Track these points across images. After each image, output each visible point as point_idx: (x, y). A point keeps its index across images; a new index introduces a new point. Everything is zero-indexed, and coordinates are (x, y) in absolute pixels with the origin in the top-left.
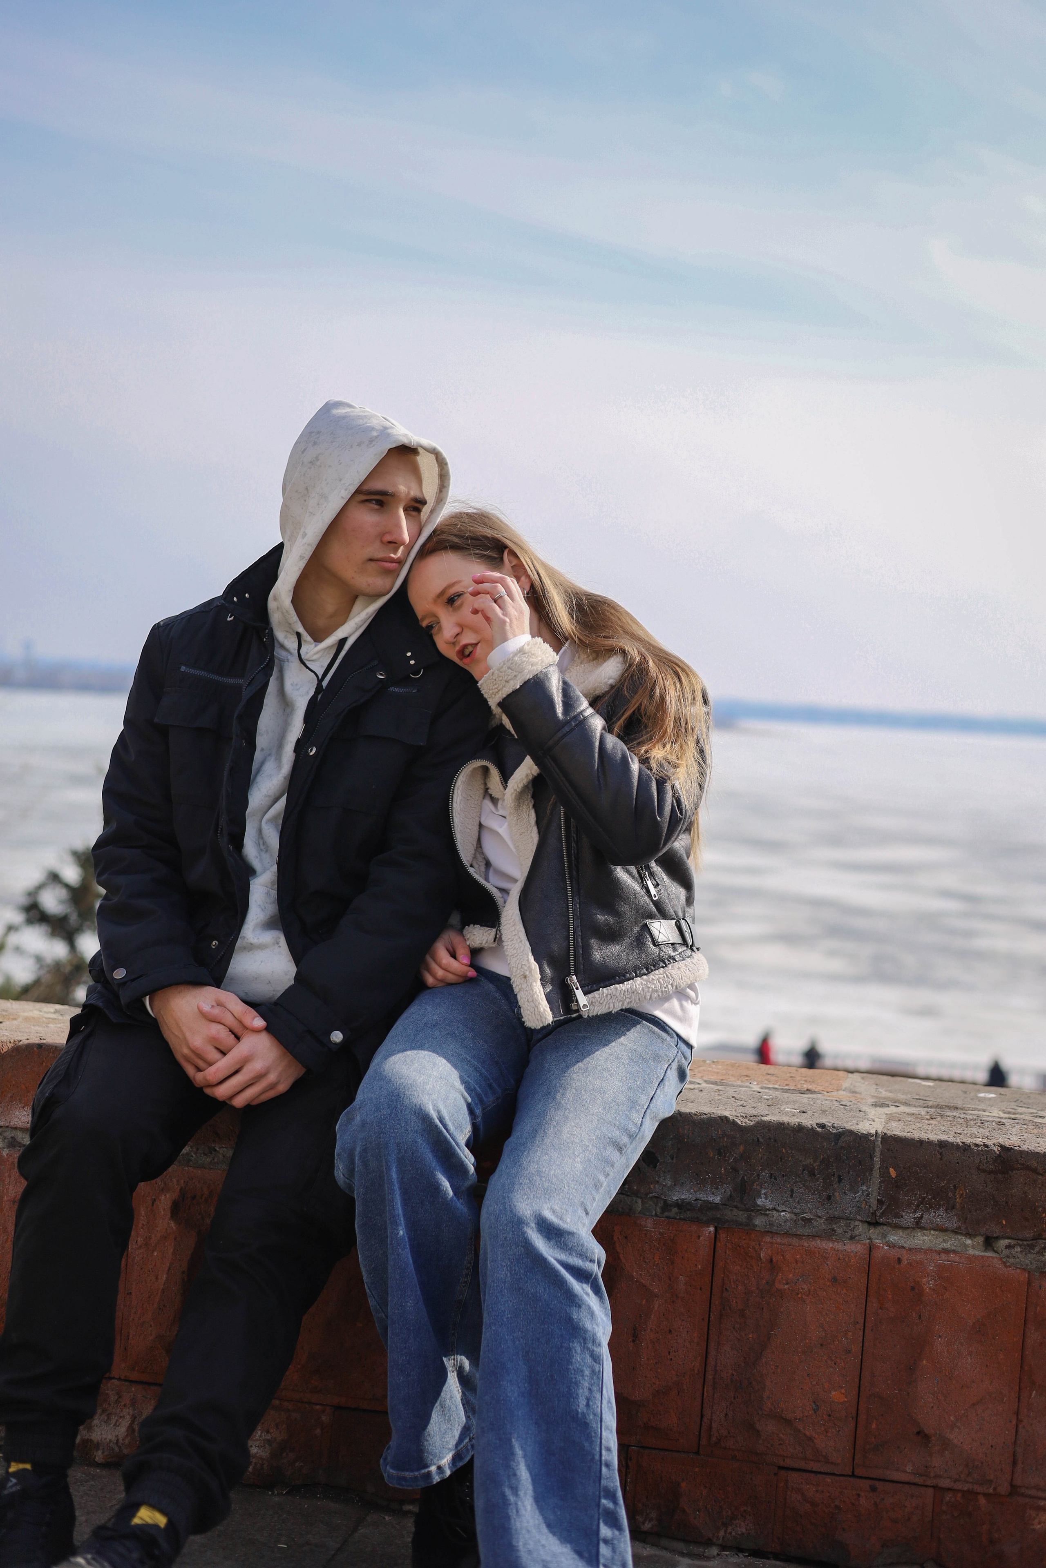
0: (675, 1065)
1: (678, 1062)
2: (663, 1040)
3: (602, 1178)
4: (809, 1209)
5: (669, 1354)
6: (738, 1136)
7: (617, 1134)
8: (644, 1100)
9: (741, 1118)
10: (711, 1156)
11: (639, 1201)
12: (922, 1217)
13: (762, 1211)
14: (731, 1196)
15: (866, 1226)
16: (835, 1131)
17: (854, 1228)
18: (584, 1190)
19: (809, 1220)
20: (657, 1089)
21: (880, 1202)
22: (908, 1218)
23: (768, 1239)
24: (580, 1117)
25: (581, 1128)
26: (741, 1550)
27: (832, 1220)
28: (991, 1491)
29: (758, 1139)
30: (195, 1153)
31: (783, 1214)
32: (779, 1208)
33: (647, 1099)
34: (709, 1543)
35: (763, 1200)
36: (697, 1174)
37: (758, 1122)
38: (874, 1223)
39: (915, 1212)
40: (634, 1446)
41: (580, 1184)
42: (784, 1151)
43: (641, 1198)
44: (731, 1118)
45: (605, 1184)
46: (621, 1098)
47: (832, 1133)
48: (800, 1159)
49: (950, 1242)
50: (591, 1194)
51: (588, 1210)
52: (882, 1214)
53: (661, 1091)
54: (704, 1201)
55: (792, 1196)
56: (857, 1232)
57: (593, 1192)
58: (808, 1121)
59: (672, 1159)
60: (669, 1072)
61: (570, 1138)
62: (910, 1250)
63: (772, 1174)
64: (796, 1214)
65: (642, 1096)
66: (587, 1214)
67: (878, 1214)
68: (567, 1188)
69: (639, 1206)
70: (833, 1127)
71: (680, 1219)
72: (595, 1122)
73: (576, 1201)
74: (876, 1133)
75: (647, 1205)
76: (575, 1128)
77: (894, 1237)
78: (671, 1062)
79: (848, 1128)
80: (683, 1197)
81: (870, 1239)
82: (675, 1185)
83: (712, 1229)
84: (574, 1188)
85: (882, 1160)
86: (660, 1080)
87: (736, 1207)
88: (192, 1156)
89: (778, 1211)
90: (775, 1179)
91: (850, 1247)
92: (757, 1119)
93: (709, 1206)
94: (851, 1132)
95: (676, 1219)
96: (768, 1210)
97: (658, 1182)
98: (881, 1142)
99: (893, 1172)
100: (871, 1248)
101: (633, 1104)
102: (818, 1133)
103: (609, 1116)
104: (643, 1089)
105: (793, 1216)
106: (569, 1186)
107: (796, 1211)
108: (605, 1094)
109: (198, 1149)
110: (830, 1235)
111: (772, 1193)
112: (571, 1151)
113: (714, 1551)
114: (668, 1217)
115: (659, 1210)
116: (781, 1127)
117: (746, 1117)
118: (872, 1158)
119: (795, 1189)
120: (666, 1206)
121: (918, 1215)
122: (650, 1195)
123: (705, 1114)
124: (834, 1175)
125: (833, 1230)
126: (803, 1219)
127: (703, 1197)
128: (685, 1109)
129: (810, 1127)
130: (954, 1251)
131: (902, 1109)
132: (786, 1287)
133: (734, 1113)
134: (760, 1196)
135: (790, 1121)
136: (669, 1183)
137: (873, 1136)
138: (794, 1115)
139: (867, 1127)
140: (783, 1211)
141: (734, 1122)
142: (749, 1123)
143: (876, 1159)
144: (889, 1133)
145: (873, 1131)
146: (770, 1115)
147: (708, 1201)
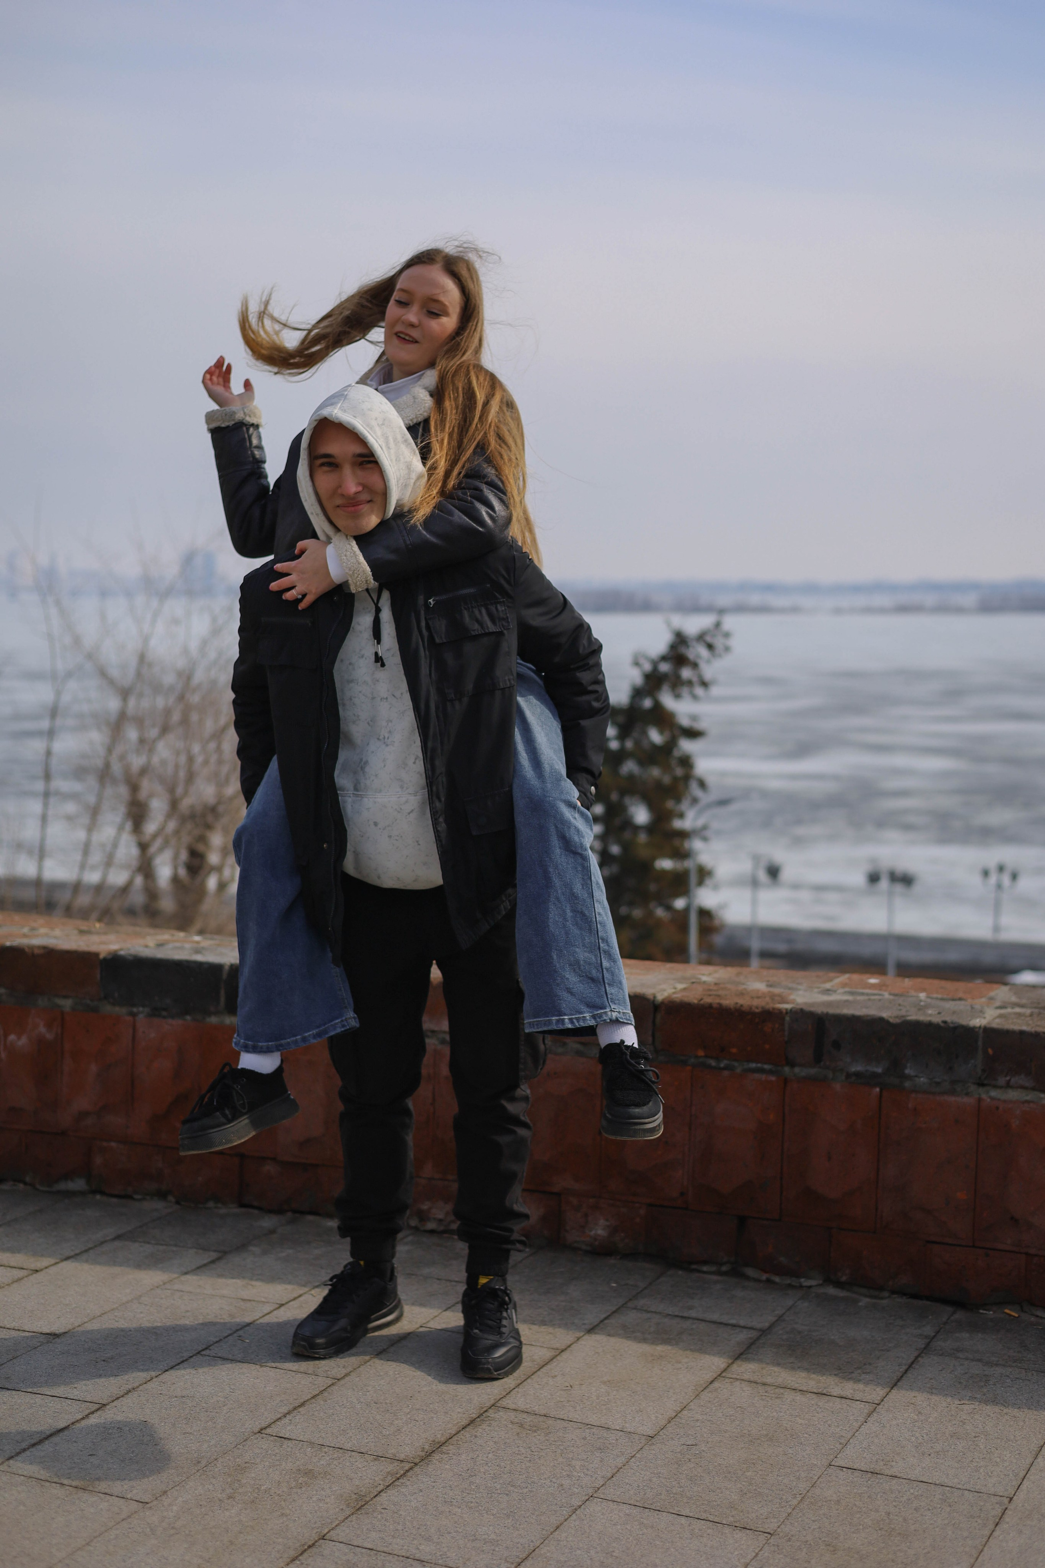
4: (939, 1075)
5: (854, 1169)
6: (891, 1029)
9: (894, 1018)
10: (875, 1042)
11: (831, 1072)
12: (1010, 1080)
13: (909, 1078)
14: (888, 1068)
15: (975, 1086)
16: (951, 1025)
17: (968, 1087)
19: (938, 1084)
21: (984, 1071)
22: (1002, 1081)
23: (914, 1095)
26: (905, 1294)
27: (954, 1082)
29: (904, 1031)
31: (922, 1079)
32: (919, 1075)
34: (881, 1289)
35: (909, 1070)
36: (867, 1054)
38: (981, 1084)
39: (1006, 1076)
40: (834, 1228)
42: (921, 1038)
43: (833, 1070)
44: (886, 1018)
48: (931, 1044)
49: (1029, 1096)
52: (986, 1079)
54: (872, 1072)
55: (927, 1067)
56: (970, 1090)
58: (936, 1020)
59: (850, 1045)
62: (1005, 1101)
63: (914, 1054)
64: (930, 1079)
67: (983, 1078)
69: (830, 1075)
70: (952, 1023)
71: (858, 1083)
74: (981, 1026)
75: (837, 1075)
77: (994, 1093)
79: (962, 1023)
80: (859, 1069)
81: (979, 1094)
82: (853, 1062)
83: (878, 1090)
85: (984, 1044)
87: (892, 1075)
89: (919, 1077)
90: (916, 1056)
91: (966, 1100)
92: (903, 1019)
93: (875, 1075)
94: (963, 1026)
95: (855, 1083)
96: (913, 1077)
97: (842, 1060)
98: (984, 1032)
99: (990, 1051)
100: (980, 1100)
102: (942, 1026)
105: (928, 1080)
110: (952, 1092)
111: (914, 1066)
113: (886, 1294)
114: (851, 1082)
115: (843, 1078)
116: (917, 1024)
117: (897, 1017)
118: (977, 1042)
119: (929, 1063)
120: (849, 1075)
121: (1008, 1078)
122: (838, 1069)
123: (870, 1016)
124: (953, 1053)
125: (955, 1089)
126: (935, 1082)
127: (871, 1069)
129: (937, 1023)
130: (1032, 1102)
131: (1018, 1010)
132: (924, 1125)
133: (890, 1015)
134: (907, 1068)
135: (925, 1020)
136: (849, 1060)
137: (976, 1028)
138: (930, 1015)
139: (977, 1022)
140: (922, 1077)
141: (887, 1022)
142: (898, 1021)
143: (980, 1043)
144: (988, 1026)
145: (978, 1025)
146: (913, 1016)
147: (875, 1072)
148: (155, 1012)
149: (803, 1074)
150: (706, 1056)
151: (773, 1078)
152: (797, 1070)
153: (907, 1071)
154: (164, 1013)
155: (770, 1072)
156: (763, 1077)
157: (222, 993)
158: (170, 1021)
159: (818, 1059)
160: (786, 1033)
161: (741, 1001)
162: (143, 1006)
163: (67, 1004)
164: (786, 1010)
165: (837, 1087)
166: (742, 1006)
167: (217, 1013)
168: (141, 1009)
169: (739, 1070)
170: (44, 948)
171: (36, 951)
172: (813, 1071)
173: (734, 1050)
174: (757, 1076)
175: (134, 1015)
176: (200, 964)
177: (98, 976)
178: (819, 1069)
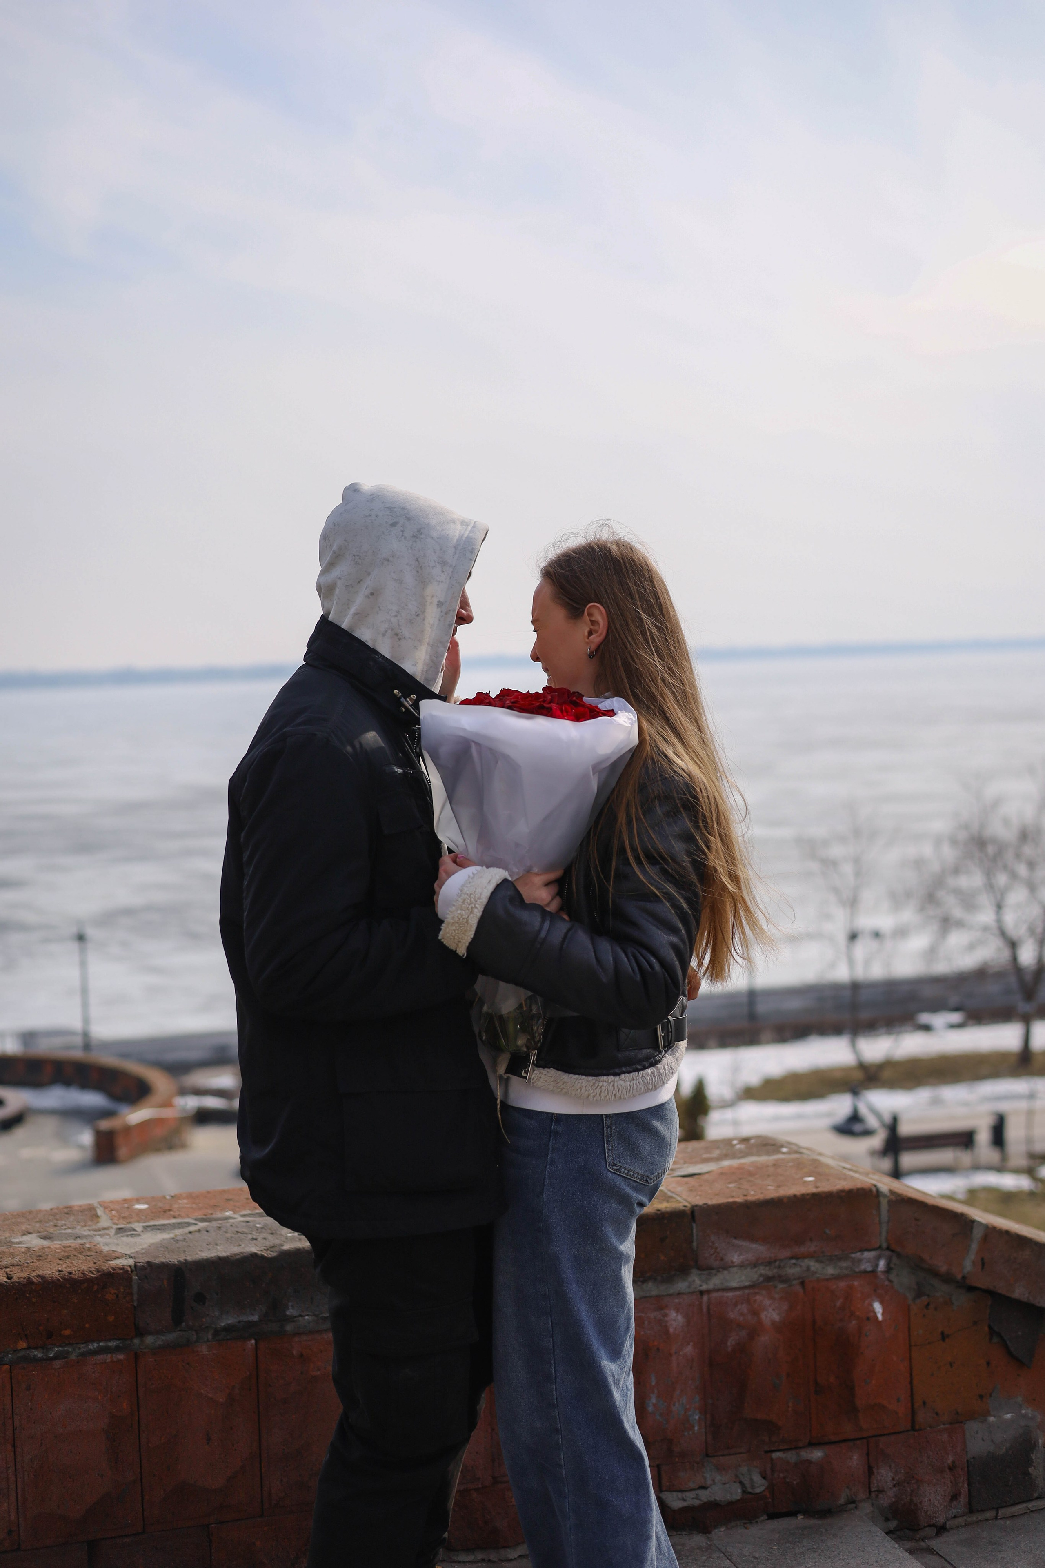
5: (233, 1446)
6: (266, 1265)
9: (265, 1251)
10: (247, 1285)
11: (194, 1333)
13: (291, 1319)
14: (266, 1313)
23: (296, 1339)
28: (480, 1486)
31: (307, 1317)
32: (303, 1314)
35: (291, 1310)
36: (238, 1302)
40: (213, 1524)
44: (259, 1253)
54: (246, 1322)
55: (312, 1302)
59: (217, 1294)
63: (295, 1289)
64: (316, 1316)
69: (194, 1337)
71: (227, 1339)
80: (229, 1322)
83: (253, 1341)
87: (270, 1320)
89: (302, 1316)
90: (298, 1292)
93: (249, 1325)
95: (223, 1340)
96: (295, 1317)
97: (208, 1315)
105: (314, 1317)
107: (317, 1313)
111: (296, 1304)
114: (218, 1339)
115: (210, 1337)
117: (267, 1249)
119: (314, 1297)
120: (217, 1332)
122: (203, 1327)
123: (238, 1254)
126: (321, 1318)
127: (244, 1318)
132: (319, 1373)
134: (288, 1308)
136: (217, 1314)
140: (307, 1315)
142: (274, 1254)
147: (249, 1322)
149: (159, 1343)
150: (29, 1348)
151: (121, 1357)
152: (149, 1340)
155: (117, 1349)
156: (108, 1358)
159: (178, 1319)
160: (135, 1297)
161: (65, 1267)
164: (130, 1266)
165: (204, 1349)
166: (70, 1273)
169: (73, 1357)
172: (171, 1337)
173: (67, 1332)
174: (99, 1357)
178: (180, 1332)
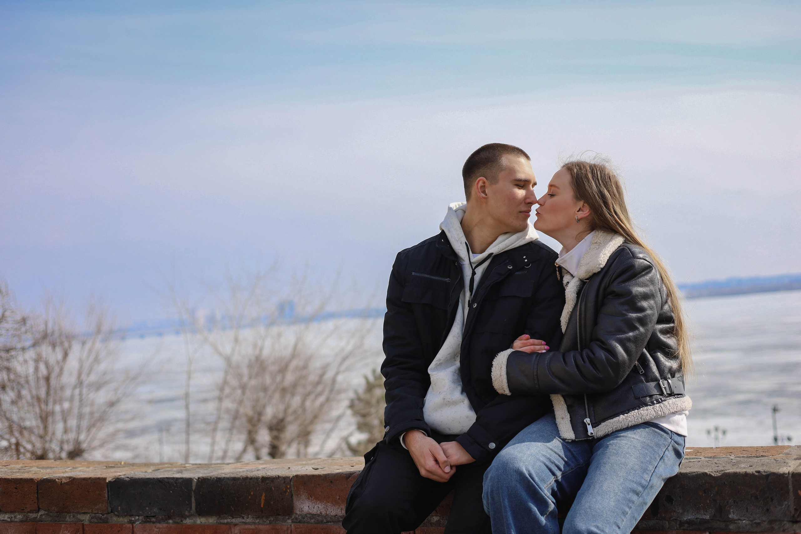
0: (670, 448)
1: (672, 446)
2: (662, 436)
3: (627, 509)
4: (758, 517)
6: (713, 482)
7: (635, 486)
8: (651, 468)
9: (714, 473)
10: (701, 494)
11: (667, 522)
13: (733, 521)
14: (714, 515)
15: (790, 524)
16: (765, 474)
17: (784, 525)
18: (616, 516)
19: (758, 524)
20: (659, 462)
21: (796, 510)
24: (613, 478)
25: (614, 484)
27: (771, 522)
29: (724, 483)
30: (442, 520)
31: (744, 521)
32: (742, 518)
33: (653, 467)
35: (732, 515)
36: (695, 505)
37: (723, 473)
38: (795, 522)
41: (613, 512)
42: (739, 487)
43: (668, 521)
44: (708, 473)
45: (629, 512)
46: (637, 467)
47: (763, 475)
48: (749, 491)
50: (621, 518)
51: (620, 526)
52: (798, 516)
53: (662, 462)
54: (701, 519)
55: (747, 511)
56: (786, 527)
57: (622, 517)
58: (750, 470)
59: (681, 498)
60: (667, 452)
61: (607, 489)
63: (735, 501)
64: (752, 521)
65: (650, 466)
66: (619, 528)
67: (796, 516)
68: (605, 515)
69: (667, 525)
70: (765, 472)
71: (690, 530)
72: (622, 480)
73: (612, 522)
74: (789, 472)
75: (672, 524)
76: (610, 484)
78: (667, 446)
79: (772, 472)
80: (689, 518)
81: (794, 530)
82: (684, 512)
83: (707, 533)
84: (609, 515)
85: (794, 487)
86: (661, 457)
87: (718, 520)
88: (441, 521)
89: (741, 520)
90: (737, 503)
92: (723, 472)
93: (704, 522)
94: (774, 474)
95: (688, 530)
96: (736, 520)
97: (675, 511)
98: (792, 477)
99: (800, 493)
101: (645, 470)
102: (756, 476)
103: (629, 477)
104: (650, 462)
105: (750, 522)
106: (606, 514)
107: (751, 519)
108: (627, 465)
109: (443, 518)
110: (771, 530)
111: (736, 511)
112: (608, 496)
114: (684, 530)
115: (678, 526)
116: (735, 475)
117: (717, 472)
118: (787, 486)
119: (749, 507)
120: (682, 524)
122: (672, 519)
123: (694, 472)
124: (768, 498)
125: (772, 527)
126: (755, 523)
127: (699, 516)
128: (683, 471)
129: (752, 473)
133: (711, 470)
134: (730, 513)
135: (740, 471)
136: (681, 511)
137: (786, 474)
138: (744, 468)
139: (784, 470)
140: (744, 520)
141: (710, 475)
142: (719, 475)
143: (790, 487)
144: (795, 472)
145: (787, 472)
146: (731, 470)
147: (703, 519)
148: (147, 519)
153: (730, 516)
154: (154, 519)
157: (193, 499)
158: (158, 525)
159: (654, 512)
162: (138, 516)
163: (86, 518)
167: (190, 516)
168: (137, 518)
170: (70, 478)
171: (64, 481)
172: (651, 523)
175: (132, 522)
176: (177, 479)
177: (106, 496)
178: (656, 520)
